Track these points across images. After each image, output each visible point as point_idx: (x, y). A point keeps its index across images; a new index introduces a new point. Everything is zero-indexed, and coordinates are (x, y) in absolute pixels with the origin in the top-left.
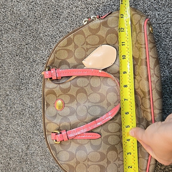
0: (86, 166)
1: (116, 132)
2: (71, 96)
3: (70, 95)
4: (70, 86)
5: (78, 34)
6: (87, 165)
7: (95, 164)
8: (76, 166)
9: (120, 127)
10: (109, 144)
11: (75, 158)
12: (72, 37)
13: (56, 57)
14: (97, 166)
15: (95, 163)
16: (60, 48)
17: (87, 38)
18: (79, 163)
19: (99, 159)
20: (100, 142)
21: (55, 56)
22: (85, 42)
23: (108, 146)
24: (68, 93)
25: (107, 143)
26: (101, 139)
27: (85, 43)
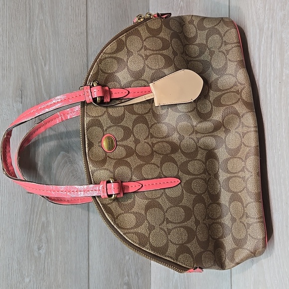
0: (165, 232)
1: (201, 174)
2: (125, 129)
3: (123, 127)
4: (124, 113)
5: (132, 34)
6: (166, 230)
7: (179, 227)
8: (149, 234)
9: (204, 166)
10: (194, 193)
11: (146, 222)
12: (124, 39)
13: (101, 69)
14: (182, 229)
15: (178, 225)
16: (107, 56)
17: (145, 41)
18: (154, 228)
19: (183, 217)
20: (181, 191)
21: (99, 66)
22: (143, 46)
23: (194, 196)
24: (122, 124)
25: (190, 191)
26: (181, 186)
27: (142, 48)
